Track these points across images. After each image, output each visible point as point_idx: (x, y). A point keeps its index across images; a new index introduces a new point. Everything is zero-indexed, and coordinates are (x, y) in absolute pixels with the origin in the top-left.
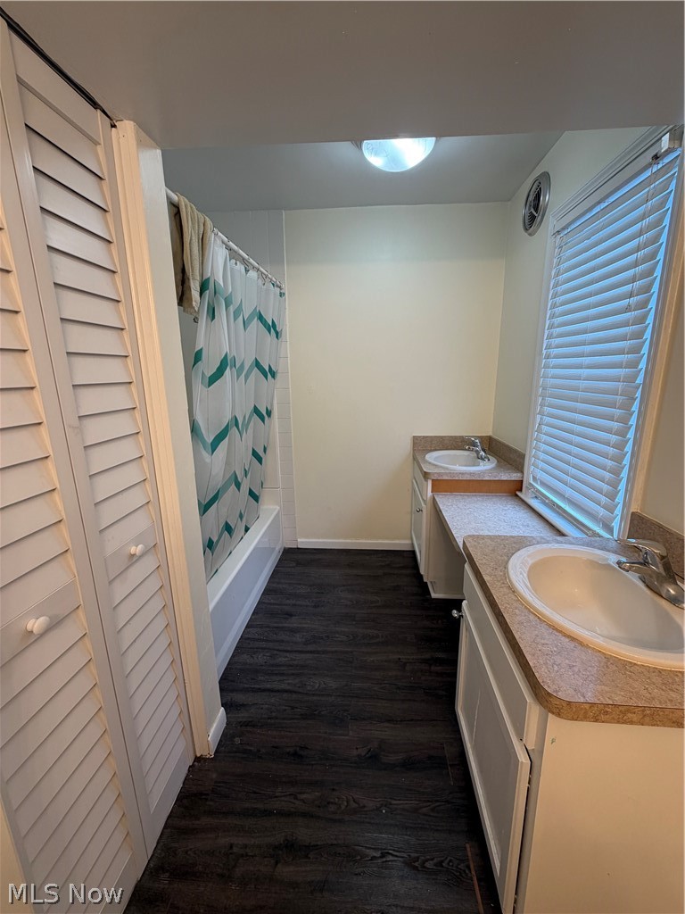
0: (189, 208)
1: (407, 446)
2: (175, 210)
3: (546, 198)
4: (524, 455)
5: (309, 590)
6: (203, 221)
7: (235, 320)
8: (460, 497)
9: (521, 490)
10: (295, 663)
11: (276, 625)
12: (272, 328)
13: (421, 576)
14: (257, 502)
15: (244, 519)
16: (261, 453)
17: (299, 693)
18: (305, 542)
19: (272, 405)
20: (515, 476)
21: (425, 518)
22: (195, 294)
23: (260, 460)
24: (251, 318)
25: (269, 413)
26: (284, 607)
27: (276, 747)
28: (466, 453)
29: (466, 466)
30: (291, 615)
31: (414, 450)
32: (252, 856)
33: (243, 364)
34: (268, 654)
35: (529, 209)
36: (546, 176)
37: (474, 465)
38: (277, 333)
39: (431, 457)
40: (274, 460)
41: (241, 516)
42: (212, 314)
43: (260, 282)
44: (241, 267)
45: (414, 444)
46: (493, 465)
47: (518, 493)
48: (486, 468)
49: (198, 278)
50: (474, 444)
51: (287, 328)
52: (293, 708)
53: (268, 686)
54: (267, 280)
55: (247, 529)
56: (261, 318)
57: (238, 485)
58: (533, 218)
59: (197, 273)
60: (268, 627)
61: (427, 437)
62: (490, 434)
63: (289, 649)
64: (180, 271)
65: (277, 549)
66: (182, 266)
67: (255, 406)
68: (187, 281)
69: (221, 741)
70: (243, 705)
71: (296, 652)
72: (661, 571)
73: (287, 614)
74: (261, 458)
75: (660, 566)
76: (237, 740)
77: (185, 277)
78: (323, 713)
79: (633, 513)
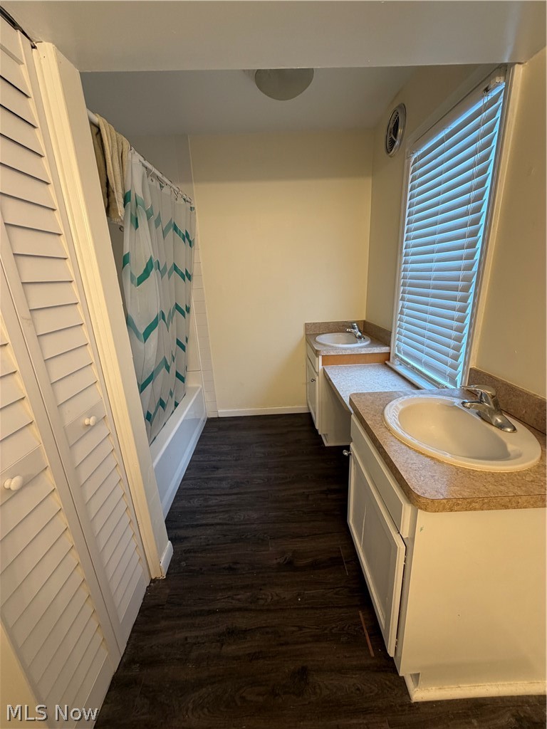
0: (109, 129)
1: (302, 332)
2: (95, 130)
4: (391, 333)
5: (230, 448)
6: (121, 141)
7: (156, 228)
8: (344, 368)
9: (389, 360)
10: (224, 503)
11: (206, 477)
12: (186, 237)
13: (317, 431)
14: (184, 382)
15: (174, 396)
16: (184, 343)
17: (228, 524)
18: (224, 412)
19: (190, 302)
20: (385, 350)
21: (319, 386)
22: (120, 205)
24: (168, 228)
25: (188, 310)
26: (212, 462)
27: (215, 565)
28: (346, 334)
29: (346, 343)
30: (218, 468)
31: (306, 335)
32: (203, 643)
33: (165, 266)
34: (201, 499)
35: (390, 135)
36: (402, 107)
37: (355, 343)
38: (190, 242)
39: (320, 339)
40: (194, 347)
41: (171, 394)
42: (136, 224)
43: (173, 197)
44: (156, 184)
45: (306, 329)
46: (368, 343)
47: (387, 362)
48: (361, 345)
49: (120, 191)
50: (352, 327)
51: (199, 238)
53: (204, 522)
54: (179, 196)
55: (176, 405)
56: (175, 228)
57: (168, 368)
58: (393, 143)
59: (120, 186)
60: (200, 478)
61: (317, 324)
62: (365, 319)
63: (218, 493)
64: (105, 185)
65: (202, 419)
66: (105, 180)
67: (176, 304)
68: (111, 194)
69: (170, 566)
70: (185, 538)
71: (224, 495)
72: (492, 406)
73: (214, 468)
74: (184, 347)
75: (491, 403)
76: (183, 564)
77: (110, 190)
78: (248, 537)
79: (471, 369)
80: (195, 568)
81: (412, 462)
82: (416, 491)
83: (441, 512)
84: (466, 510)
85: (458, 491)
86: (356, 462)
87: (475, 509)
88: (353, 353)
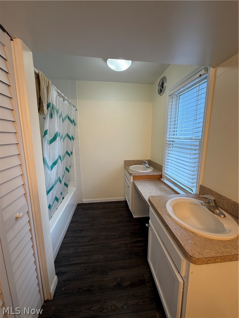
0: (43, 76)
1: (123, 164)
2: (37, 76)
3: (165, 85)
4: (162, 166)
5: (88, 220)
6: (48, 81)
7: (59, 119)
8: (142, 181)
9: (162, 178)
10: (85, 250)
11: (76, 236)
12: (73, 122)
13: (129, 210)
14: (67, 187)
15: (63, 194)
16: (69, 168)
17: (88, 263)
18: (85, 201)
19: (73, 150)
20: (159, 173)
21: (131, 189)
22: (45, 108)
23: (68, 171)
24: (65, 118)
25: (72, 153)
26: (80, 228)
27: (80, 289)
28: (143, 166)
29: (143, 170)
30: (82, 231)
31: (125, 165)
33: (62, 135)
34: (74, 249)
35: (160, 87)
36: (165, 78)
37: (145, 170)
38: (75, 124)
39: (131, 167)
40: (74, 171)
41: (61, 194)
42: (51, 116)
43: (69, 105)
44: (62, 99)
45: (125, 163)
46: (152, 170)
47: (161, 179)
48: (149, 171)
49: (46, 102)
50: (145, 163)
51: (78, 122)
52: (86, 270)
53: (75, 262)
54: (71, 104)
55: (63, 198)
56: (69, 118)
57: (60, 182)
58: (161, 90)
59: (46, 100)
60: (73, 237)
61: (129, 160)
62: (150, 159)
63: (82, 245)
64: (39, 99)
65: (75, 204)
66: (39, 97)
67: (67, 151)
68: (41, 103)
69: (56, 290)
70: (65, 273)
71: (85, 246)
72: (214, 205)
73: (81, 231)
74: (69, 170)
75: (214, 203)
76: (63, 289)
77: (41, 101)
78: (98, 270)
79: (200, 185)
80: (69, 291)
81: (184, 235)
82: (189, 254)
83: (203, 264)
84: (214, 263)
85: (209, 252)
86: (152, 230)
87: (218, 262)
88: (146, 175)
